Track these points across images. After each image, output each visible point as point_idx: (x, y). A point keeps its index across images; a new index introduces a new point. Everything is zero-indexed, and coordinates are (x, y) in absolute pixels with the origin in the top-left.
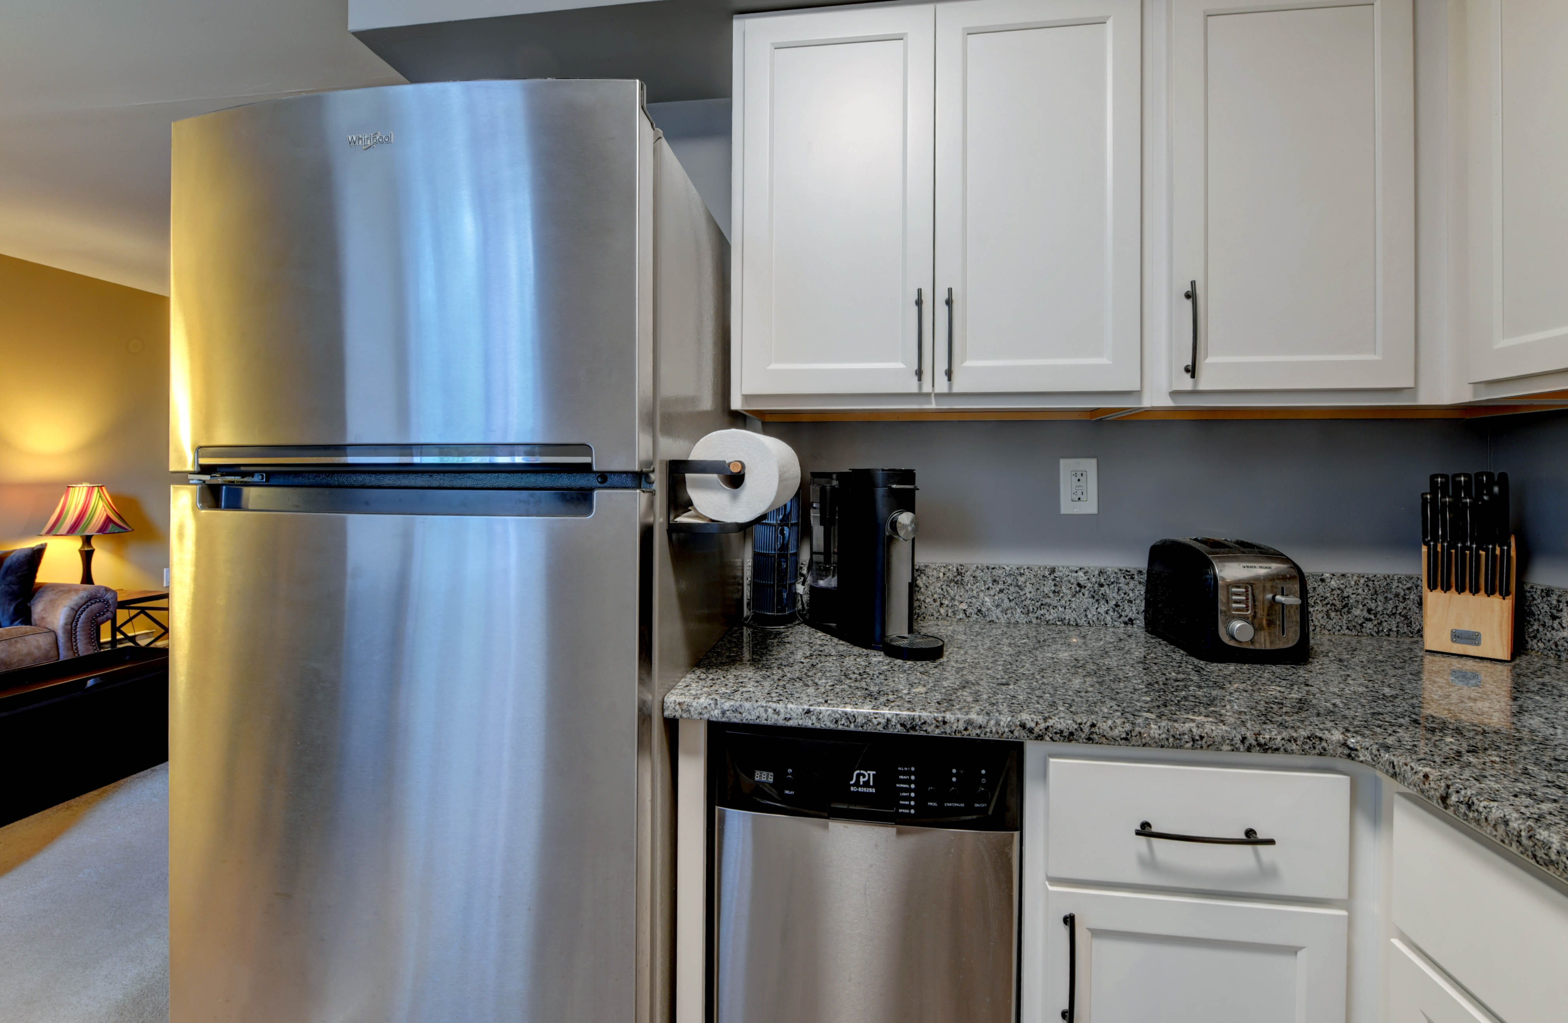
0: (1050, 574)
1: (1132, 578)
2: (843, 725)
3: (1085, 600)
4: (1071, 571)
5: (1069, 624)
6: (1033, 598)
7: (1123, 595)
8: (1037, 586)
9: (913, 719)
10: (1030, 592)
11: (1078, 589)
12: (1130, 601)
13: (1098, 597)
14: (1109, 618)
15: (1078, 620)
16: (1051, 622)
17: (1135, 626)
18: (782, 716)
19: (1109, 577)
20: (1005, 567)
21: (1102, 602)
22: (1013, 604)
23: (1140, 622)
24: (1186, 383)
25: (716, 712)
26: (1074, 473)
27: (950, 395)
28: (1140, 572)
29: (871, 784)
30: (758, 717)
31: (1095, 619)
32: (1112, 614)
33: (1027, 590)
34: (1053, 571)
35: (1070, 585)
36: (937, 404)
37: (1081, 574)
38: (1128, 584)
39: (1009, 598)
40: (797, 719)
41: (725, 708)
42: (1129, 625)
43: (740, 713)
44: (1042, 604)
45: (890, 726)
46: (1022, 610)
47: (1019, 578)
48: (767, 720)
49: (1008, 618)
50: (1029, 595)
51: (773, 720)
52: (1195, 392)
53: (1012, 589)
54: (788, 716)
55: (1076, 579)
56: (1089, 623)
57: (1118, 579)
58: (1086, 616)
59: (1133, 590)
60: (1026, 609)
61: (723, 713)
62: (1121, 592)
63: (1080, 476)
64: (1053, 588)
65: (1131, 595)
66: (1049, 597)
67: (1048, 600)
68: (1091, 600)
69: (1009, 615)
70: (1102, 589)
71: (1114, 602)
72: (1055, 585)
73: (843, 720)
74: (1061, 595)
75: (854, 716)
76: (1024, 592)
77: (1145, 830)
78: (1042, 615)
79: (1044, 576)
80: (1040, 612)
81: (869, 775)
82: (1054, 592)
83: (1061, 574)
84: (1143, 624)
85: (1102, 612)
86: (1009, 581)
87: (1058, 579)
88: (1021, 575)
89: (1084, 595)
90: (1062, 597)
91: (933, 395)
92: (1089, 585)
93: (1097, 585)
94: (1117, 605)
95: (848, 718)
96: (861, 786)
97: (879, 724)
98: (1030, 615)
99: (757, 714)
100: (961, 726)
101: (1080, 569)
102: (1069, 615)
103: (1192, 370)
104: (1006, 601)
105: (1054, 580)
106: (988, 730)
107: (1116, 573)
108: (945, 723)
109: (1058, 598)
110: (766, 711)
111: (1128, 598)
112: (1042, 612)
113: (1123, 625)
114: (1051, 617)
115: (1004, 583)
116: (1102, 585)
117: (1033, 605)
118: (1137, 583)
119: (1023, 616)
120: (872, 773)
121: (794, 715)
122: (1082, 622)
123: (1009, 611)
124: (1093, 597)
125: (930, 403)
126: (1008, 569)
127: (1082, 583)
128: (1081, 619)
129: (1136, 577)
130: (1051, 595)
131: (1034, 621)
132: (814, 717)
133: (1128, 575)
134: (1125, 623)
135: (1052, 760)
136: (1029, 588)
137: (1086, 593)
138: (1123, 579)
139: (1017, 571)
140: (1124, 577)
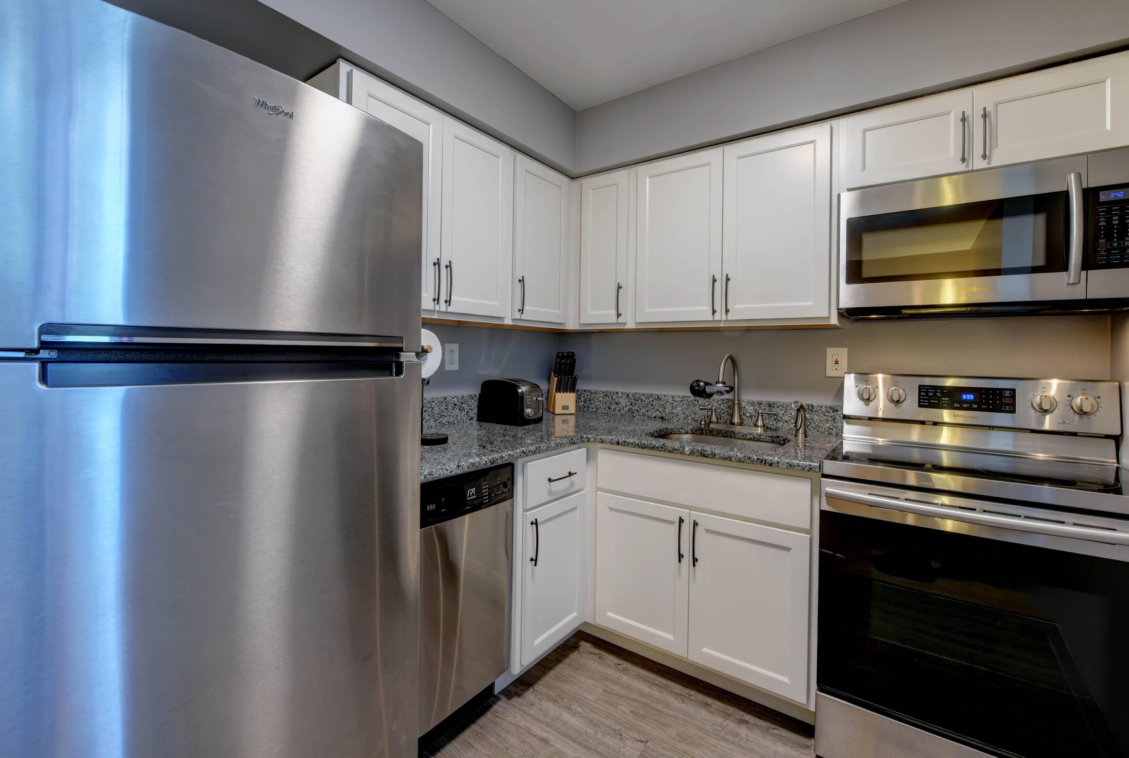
0: (444, 400)
1: (473, 399)
2: (471, 468)
3: (457, 411)
4: (452, 398)
5: (451, 423)
6: (438, 413)
7: (469, 407)
8: (439, 407)
9: (493, 459)
10: (437, 410)
11: (454, 406)
12: (472, 409)
13: (461, 409)
14: (465, 418)
15: (454, 421)
16: (444, 424)
17: (473, 421)
18: (449, 471)
19: (465, 399)
20: (427, 399)
21: (463, 411)
22: (430, 417)
23: (475, 418)
24: (518, 316)
25: (422, 477)
26: (450, 350)
27: (446, 313)
28: (475, 396)
29: (474, 494)
30: (440, 474)
31: (460, 419)
32: (466, 416)
33: (436, 409)
34: (445, 398)
35: (451, 405)
36: (438, 317)
37: (455, 399)
38: (471, 402)
39: (428, 415)
40: (455, 471)
41: (426, 474)
42: (472, 420)
43: (432, 475)
44: (441, 416)
45: (486, 464)
46: (433, 420)
47: (432, 404)
48: (443, 475)
49: (428, 425)
50: (436, 412)
51: (446, 474)
52: (521, 320)
53: (430, 410)
54: (452, 470)
55: (454, 401)
56: (458, 422)
57: (468, 399)
58: (457, 418)
59: (473, 404)
60: (435, 419)
61: (425, 477)
62: (469, 406)
63: (452, 351)
64: (445, 407)
65: (472, 406)
66: (444, 412)
67: (443, 413)
68: (459, 410)
69: (428, 423)
70: (463, 405)
71: (466, 411)
72: (446, 405)
73: (471, 466)
74: (448, 410)
75: (475, 463)
76: (434, 411)
77: (550, 480)
78: (441, 421)
79: (442, 402)
80: (440, 420)
81: (473, 490)
82: (446, 409)
83: (448, 400)
84: (476, 419)
85: (463, 416)
86: (428, 405)
87: (447, 402)
88: (433, 402)
89: (456, 409)
90: (449, 411)
91: (436, 312)
92: (458, 404)
93: (461, 404)
94: (467, 412)
95: (473, 465)
96: (472, 496)
97: (483, 464)
98: (437, 422)
99: (439, 473)
100: (507, 457)
101: (455, 396)
102: (451, 419)
103: (521, 311)
104: (427, 416)
105: (446, 403)
106: (514, 457)
107: (467, 397)
108: (503, 457)
109: (447, 412)
110: (443, 470)
111: (471, 408)
112: (441, 420)
113: (469, 421)
114: (444, 422)
115: (426, 407)
116: (462, 403)
117: (438, 416)
118: (474, 400)
119: (434, 422)
120: (474, 489)
121: (454, 469)
122: (456, 422)
123: (428, 421)
124: (460, 409)
125: (435, 316)
126: (428, 399)
127: (456, 403)
128: (455, 421)
129: (474, 398)
130: (445, 410)
131: (438, 424)
132: (461, 468)
133: (471, 397)
134: (470, 420)
135: (528, 463)
136: (436, 408)
137: (457, 408)
138: (470, 400)
139: (431, 400)
140: (470, 398)
